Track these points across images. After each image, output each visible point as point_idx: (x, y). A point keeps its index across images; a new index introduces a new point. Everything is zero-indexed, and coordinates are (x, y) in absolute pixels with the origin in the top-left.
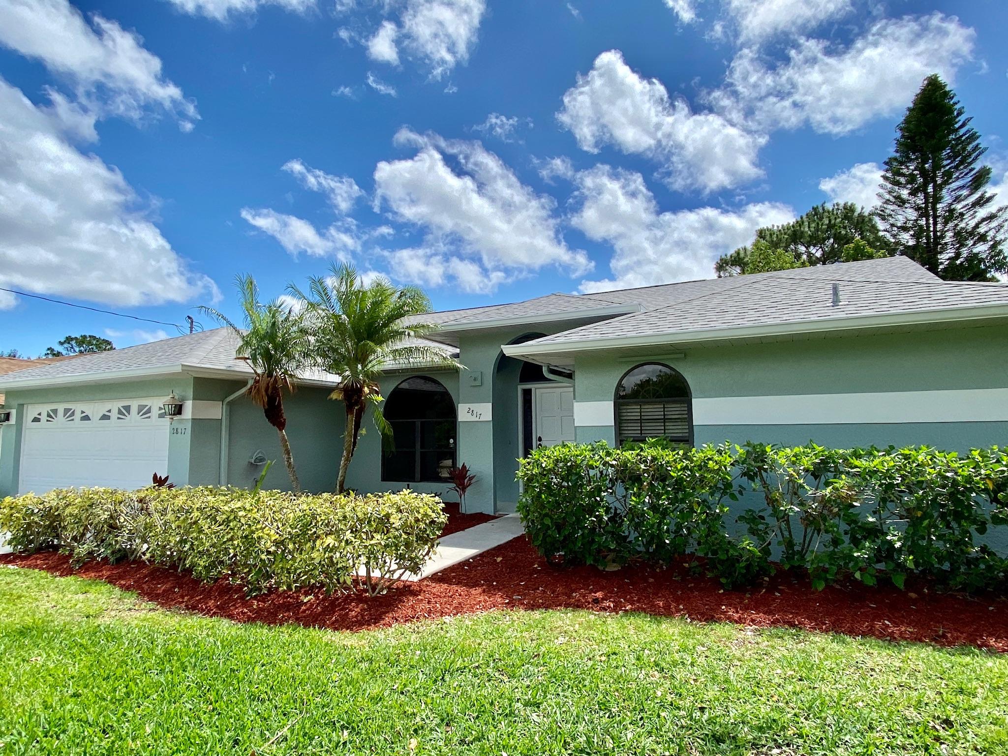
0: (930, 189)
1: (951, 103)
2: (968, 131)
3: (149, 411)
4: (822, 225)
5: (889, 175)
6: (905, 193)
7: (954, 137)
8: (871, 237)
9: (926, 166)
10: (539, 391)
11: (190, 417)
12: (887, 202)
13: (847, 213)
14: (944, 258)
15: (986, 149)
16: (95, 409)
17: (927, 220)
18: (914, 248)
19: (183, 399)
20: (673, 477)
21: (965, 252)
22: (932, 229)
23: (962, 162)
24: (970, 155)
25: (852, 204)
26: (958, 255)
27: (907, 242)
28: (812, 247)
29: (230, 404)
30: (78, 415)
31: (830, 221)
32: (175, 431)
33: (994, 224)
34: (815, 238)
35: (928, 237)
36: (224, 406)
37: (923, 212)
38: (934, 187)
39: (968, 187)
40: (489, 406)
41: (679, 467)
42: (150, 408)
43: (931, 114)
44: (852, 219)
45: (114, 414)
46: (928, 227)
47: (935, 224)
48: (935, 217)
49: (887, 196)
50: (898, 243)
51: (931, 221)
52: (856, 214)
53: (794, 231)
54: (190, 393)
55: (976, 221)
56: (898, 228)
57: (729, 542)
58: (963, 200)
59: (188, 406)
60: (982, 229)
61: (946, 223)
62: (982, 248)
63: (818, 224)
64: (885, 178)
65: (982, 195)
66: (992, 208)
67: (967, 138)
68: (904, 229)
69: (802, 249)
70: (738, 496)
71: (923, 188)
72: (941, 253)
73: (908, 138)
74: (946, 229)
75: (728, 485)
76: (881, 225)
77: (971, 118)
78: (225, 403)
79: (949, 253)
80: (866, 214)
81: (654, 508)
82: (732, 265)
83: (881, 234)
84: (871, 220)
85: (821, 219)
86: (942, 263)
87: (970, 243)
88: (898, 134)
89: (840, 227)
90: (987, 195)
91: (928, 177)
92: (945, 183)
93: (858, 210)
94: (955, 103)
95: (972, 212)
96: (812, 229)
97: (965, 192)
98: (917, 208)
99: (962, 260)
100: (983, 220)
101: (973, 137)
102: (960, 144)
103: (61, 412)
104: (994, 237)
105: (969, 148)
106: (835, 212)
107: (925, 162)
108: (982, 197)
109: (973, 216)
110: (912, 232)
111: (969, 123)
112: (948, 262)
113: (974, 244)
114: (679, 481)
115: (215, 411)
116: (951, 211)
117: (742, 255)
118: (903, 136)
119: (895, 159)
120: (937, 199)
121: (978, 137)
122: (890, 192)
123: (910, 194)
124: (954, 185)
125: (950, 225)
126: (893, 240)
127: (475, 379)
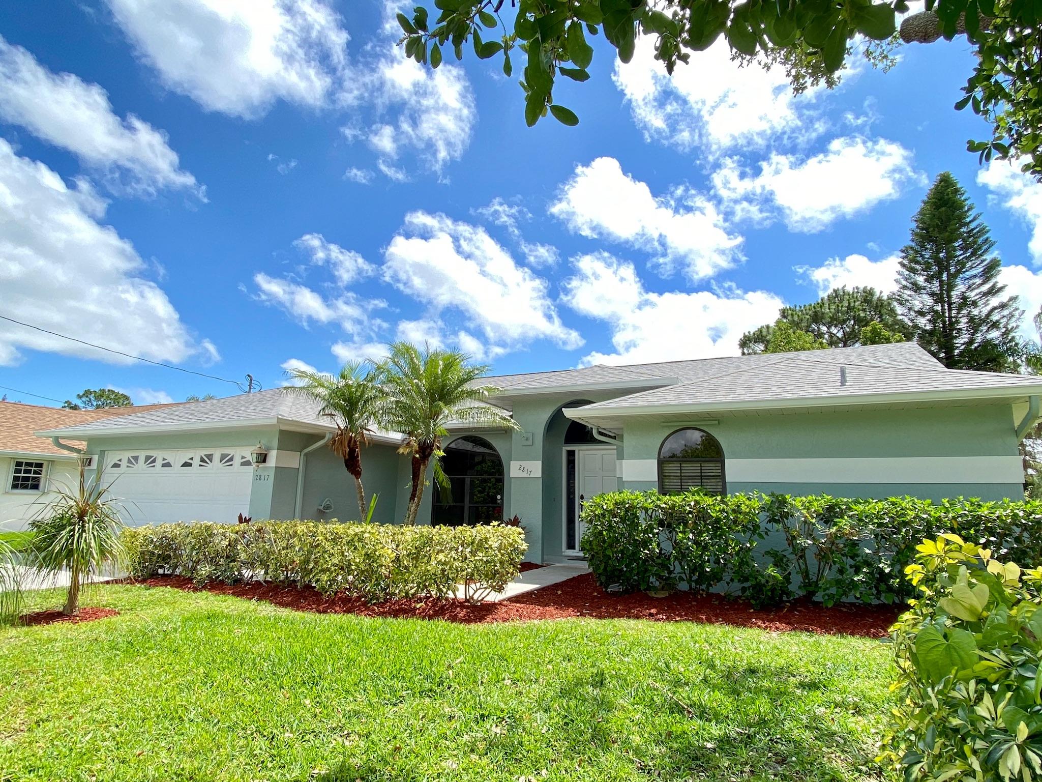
0: (945, 277)
1: (963, 198)
2: (979, 225)
3: (231, 459)
4: (842, 307)
5: (906, 262)
6: (921, 280)
7: (965, 230)
8: (890, 320)
9: (941, 255)
10: (583, 452)
11: (274, 465)
12: (905, 287)
13: (867, 297)
14: (960, 342)
15: (995, 242)
16: (178, 457)
17: (943, 306)
18: (931, 333)
19: (269, 449)
20: (712, 517)
21: (979, 338)
22: (947, 315)
23: (973, 254)
24: (980, 248)
25: (871, 289)
26: (971, 342)
27: (925, 326)
28: (833, 327)
29: (306, 455)
30: (159, 462)
31: (849, 304)
32: (258, 478)
33: (1006, 312)
34: (836, 320)
35: (944, 322)
36: (302, 457)
37: (938, 298)
38: (948, 275)
39: (981, 276)
40: (539, 464)
41: (718, 509)
42: (233, 457)
43: (943, 209)
44: (871, 302)
45: (196, 462)
46: (944, 313)
47: (950, 310)
48: (950, 304)
49: (904, 283)
50: (916, 326)
51: (946, 307)
52: (875, 298)
53: (815, 312)
54: (275, 443)
55: (989, 308)
56: (916, 312)
57: (758, 571)
58: (977, 288)
59: (273, 456)
60: (995, 317)
61: (959, 310)
62: (994, 334)
63: (838, 306)
64: (903, 265)
65: (994, 284)
66: (1003, 297)
67: (978, 232)
68: (921, 313)
69: (824, 329)
70: (765, 536)
71: (938, 276)
72: (956, 337)
73: (922, 229)
74: (960, 315)
75: (756, 527)
76: (899, 310)
77: (981, 214)
78: (303, 453)
79: (965, 338)
80: (885, 298)
81: (696, 542)
82: (755, 342)
83: (900, 317)
84: (889, 304)
85: (841, 301)
86: (957, 348)
87: (984, 328)
88: (914, 225)
89: (859, 309)
90: (999, 285)
91: (943, 266)
92: (958, 272)
93: (877, 294)
94: (966, 200)
95: (984, 301)
96: (833, 311)
97: (978, 281)
98: (932, 294)
99: (976, 345)
100: (994, 309)
101: (983, 231)
102: (971, 236)
103: (142, 459)
104: (1007, 324)
105: (980, 241)
106: (855, 295)
107: (938, 252)
108: (993, 286)
109: (986, 304)
110: (929, 317)
111: (980, 218)
112: (963, 347)
113: (988, 330)
114: (718, 520)
115: (294, 460)
116: (964, 298)
117: (764, 333)
118: (918, 227)
119: (911, 248)
120: (951, 287)
121: (987, 232)
122: (906, 279)
123: (926, 280)
124: (968, 274)
125: (965, 312)
126: (911, 324)
127: (527, 439)
